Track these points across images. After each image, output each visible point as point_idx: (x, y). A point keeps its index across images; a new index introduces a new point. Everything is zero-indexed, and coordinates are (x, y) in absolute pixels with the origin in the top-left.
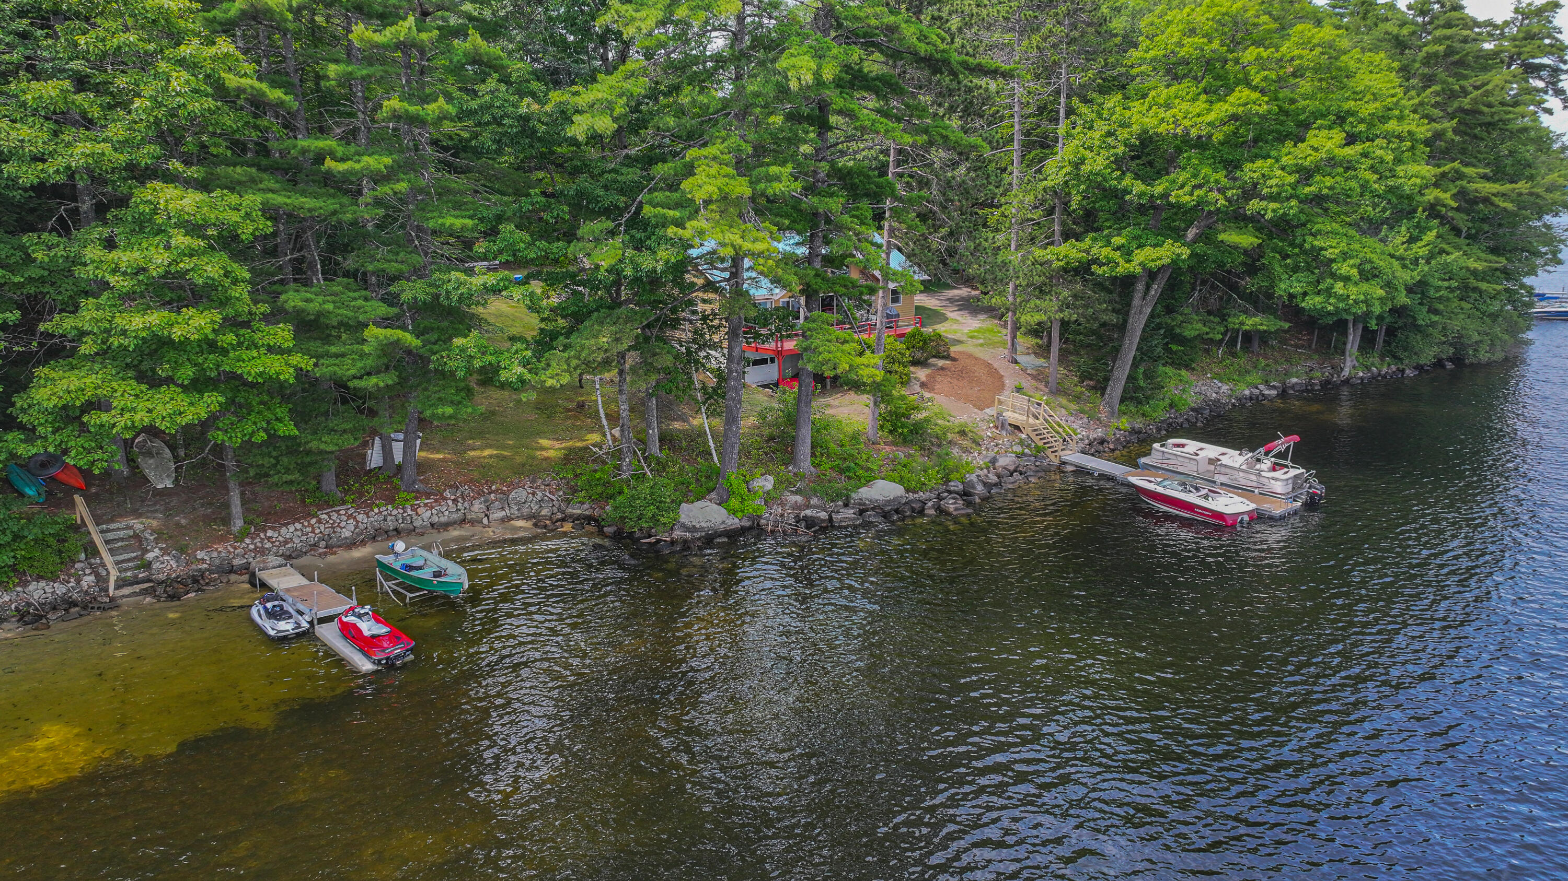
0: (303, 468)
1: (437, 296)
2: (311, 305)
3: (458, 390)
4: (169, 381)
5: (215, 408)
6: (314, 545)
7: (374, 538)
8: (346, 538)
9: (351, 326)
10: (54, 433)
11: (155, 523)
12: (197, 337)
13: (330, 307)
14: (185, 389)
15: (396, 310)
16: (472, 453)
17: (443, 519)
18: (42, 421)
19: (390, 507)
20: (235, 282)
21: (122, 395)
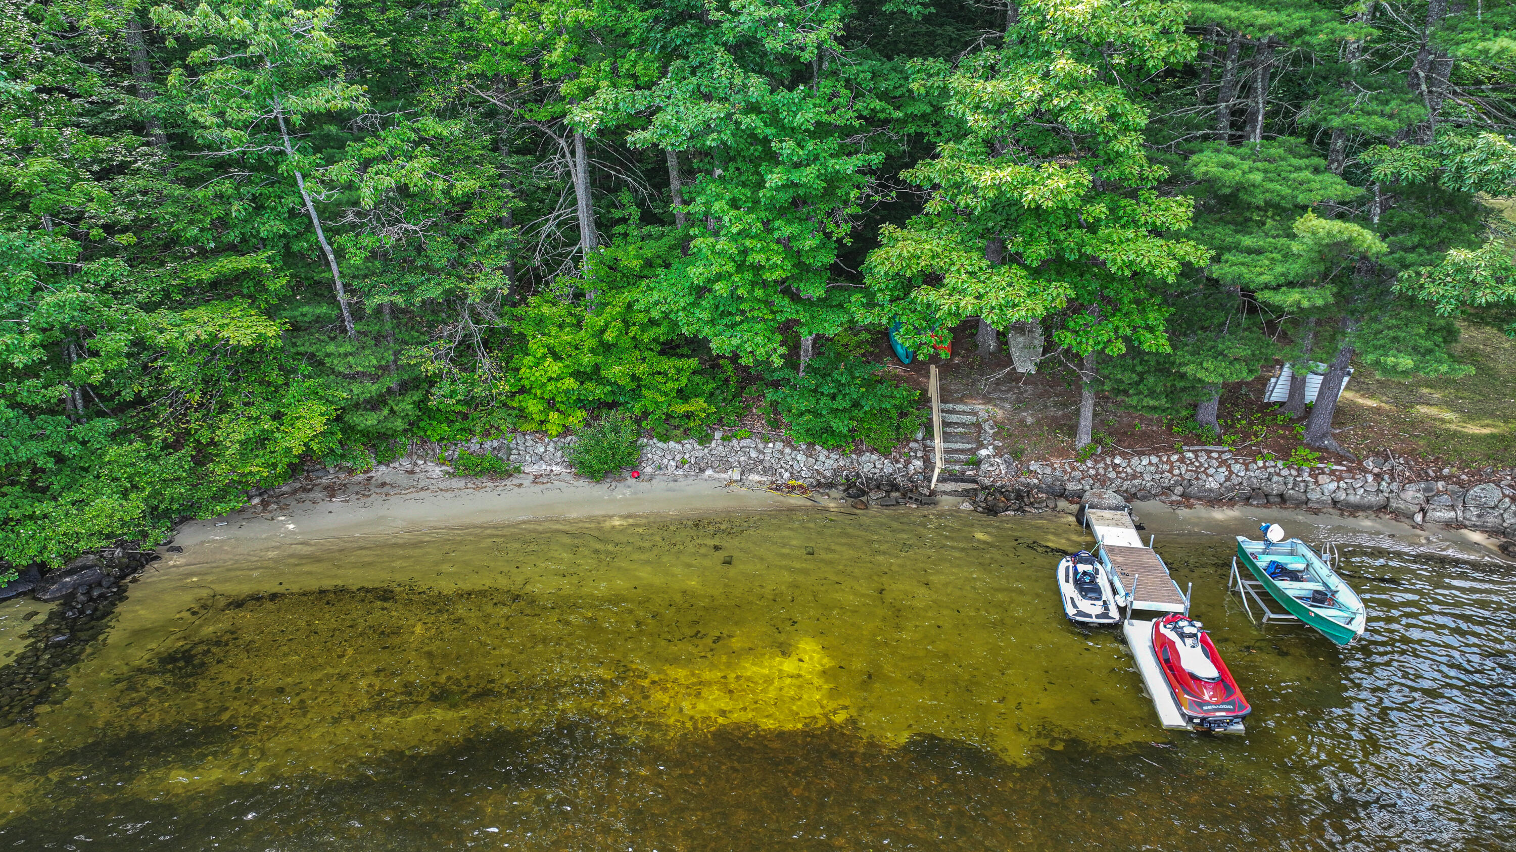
0: (1171, 394)
1: (1435, 177)
2: (1231, 173)
3: (1432, 330)
4: (1016, 259)
5: (1061, 304)
6: (1169, 488)
7: (1248, 499)
8: (1211, 490)
9: (1284, 210)
10: (891, 301)
11: (1000, 414)
12: (1050, 204)
13: (1257, 177)
14: (1036, 273)
15: (1361, 191)
16: (1424, 409)
17: (1352, 498)
18: (883, 286)
19: (1280, 464)
20: (1126, 129)
21: (958, 271)
